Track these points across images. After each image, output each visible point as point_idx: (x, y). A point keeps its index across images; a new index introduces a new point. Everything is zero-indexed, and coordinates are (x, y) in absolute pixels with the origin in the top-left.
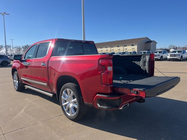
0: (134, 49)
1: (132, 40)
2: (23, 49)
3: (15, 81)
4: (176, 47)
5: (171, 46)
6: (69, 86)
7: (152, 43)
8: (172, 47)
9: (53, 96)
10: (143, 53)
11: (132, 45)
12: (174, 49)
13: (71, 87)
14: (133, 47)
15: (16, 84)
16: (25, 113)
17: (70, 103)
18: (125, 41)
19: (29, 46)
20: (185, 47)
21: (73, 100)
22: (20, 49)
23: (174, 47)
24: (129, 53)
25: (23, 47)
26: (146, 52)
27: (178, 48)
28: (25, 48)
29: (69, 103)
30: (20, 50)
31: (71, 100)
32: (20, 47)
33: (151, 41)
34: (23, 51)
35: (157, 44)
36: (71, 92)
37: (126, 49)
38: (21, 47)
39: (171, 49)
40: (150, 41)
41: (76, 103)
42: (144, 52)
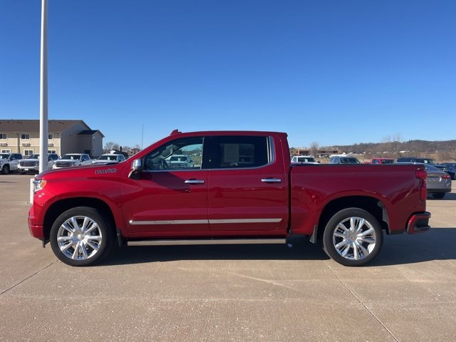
4: (121, 148)
5: (111, 144)
7: (94, 137)
8: (112, 147)
11: (49, 138)
23: (116, 146)
27: (124, 149)
35: (103, 139)
37: (29, 145)
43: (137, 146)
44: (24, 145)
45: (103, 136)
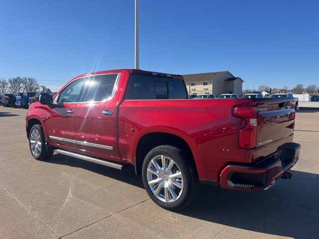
0: (207, 89)
1: (204, 75)
2: (9, 85)
3: (32, 141)
4: (271, 89)
5: (263, 86)
6: (166, 150)
7: (235, 82)
8: (264, 89)
9: (122, 168)
10: (225, 97)
11: (204, 84)
12: (268, 92)
13: (170, 152)
14: (206, 87)
15: (37, 146)
16: (77, 198)
17: (165, 180)
18: (192, 76)
19: (21, 79)
20: (284, 88)
21: (172, 176)
22: (5, 84)
23: (267, 89)
24: (203, 97)
25: (10, 81)
26: (230, 96)
27: (273, 90)
28: (14, 83)
29: (162, 181)
30: (4, 87)
31: (169, 174)
32: (5, 80)
33: (234, 79)
34: (10, 88)
35: (243, 84)
36: (169, 160)
37: (195, 90)
38: (7, 81)
39: (262, 91)
40: (231, 77)
41: (180, 179)
42: (227, 96)
43: (286, 87)
44: (192, 89)
45: (242, 81)
